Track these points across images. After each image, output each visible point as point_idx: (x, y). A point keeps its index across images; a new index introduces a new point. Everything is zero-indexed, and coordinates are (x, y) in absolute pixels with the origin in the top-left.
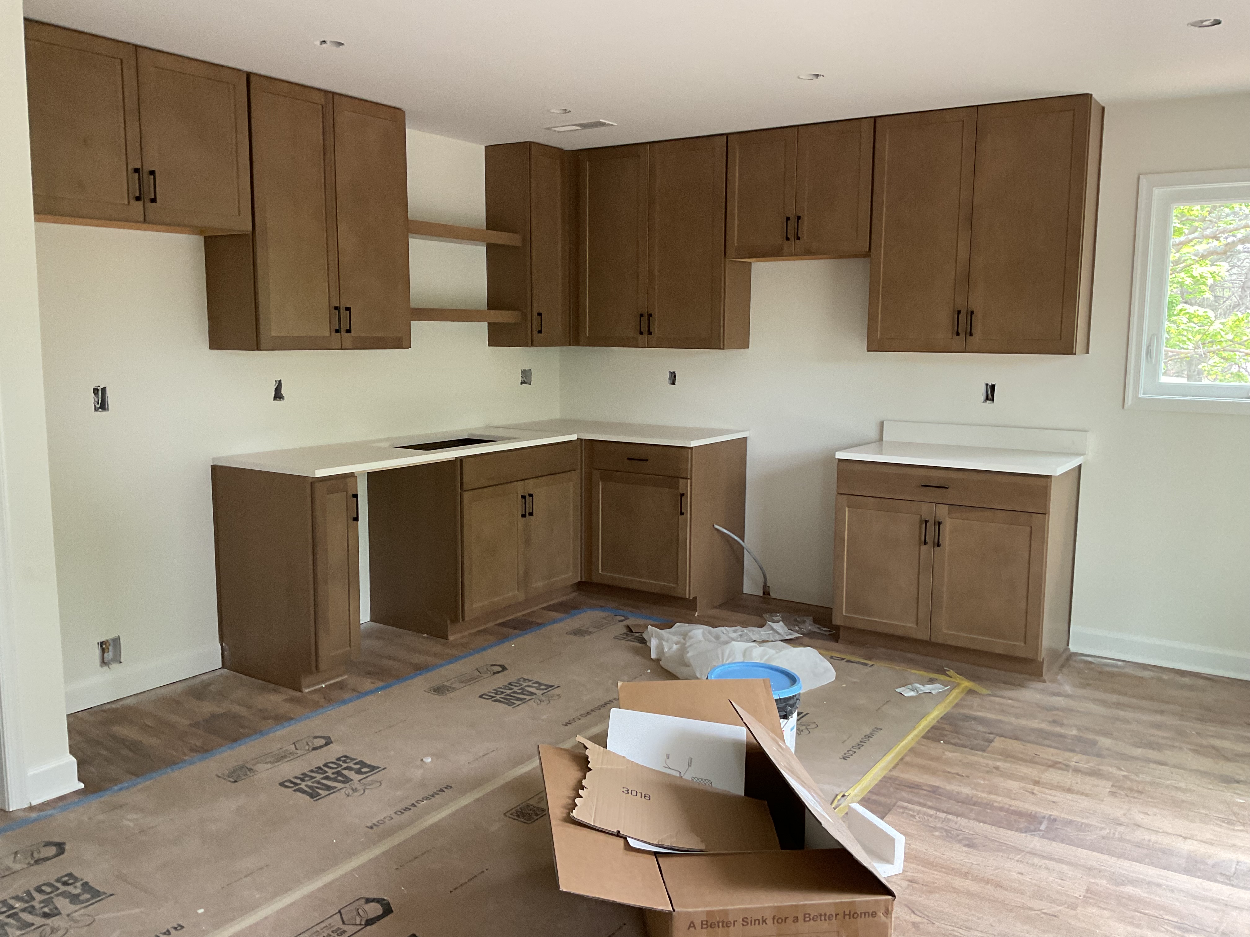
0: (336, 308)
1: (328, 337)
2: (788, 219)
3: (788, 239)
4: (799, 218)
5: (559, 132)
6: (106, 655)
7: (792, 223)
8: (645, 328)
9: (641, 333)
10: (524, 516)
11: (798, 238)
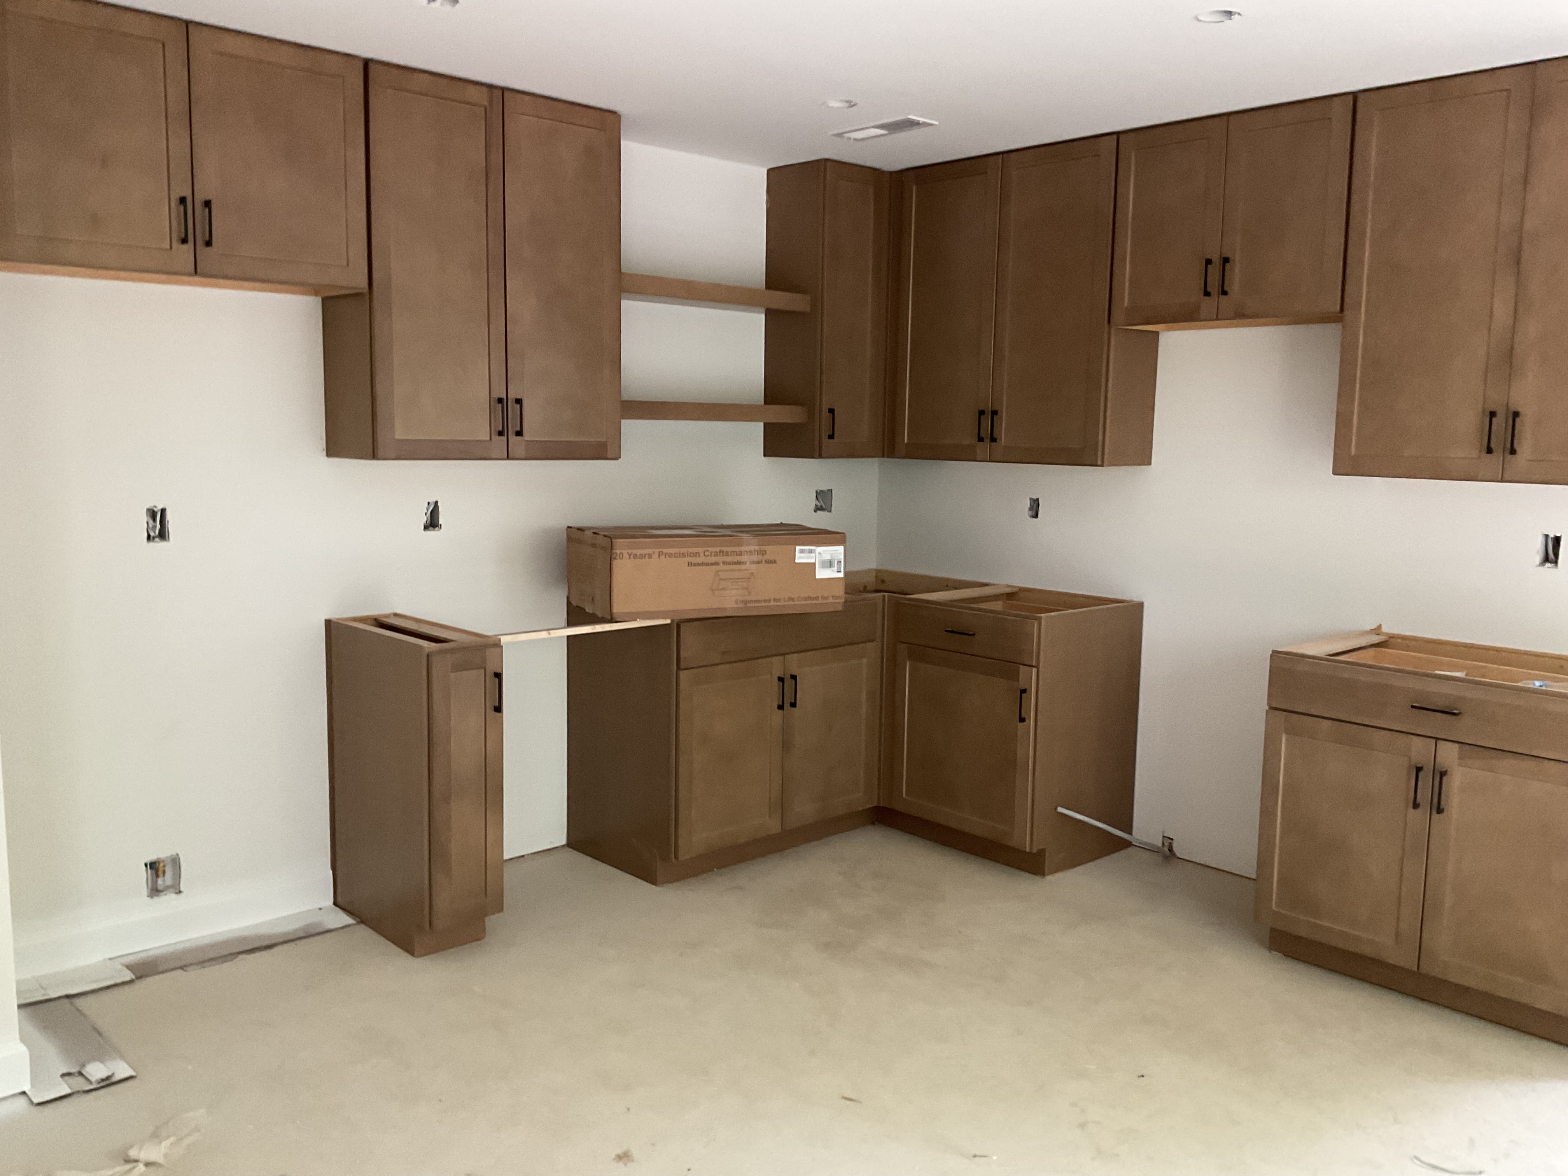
0: (500, 400)
1: (487, 441)
2: (1209, 262)
3: (1207, 294)
4: (1226, 260)
5: (855, 140)
6: (160, 881)
7: (1214, 271)
8: (986, 432)
9: (981, 439)
10: (781, 707)
11: (1225, 293)
